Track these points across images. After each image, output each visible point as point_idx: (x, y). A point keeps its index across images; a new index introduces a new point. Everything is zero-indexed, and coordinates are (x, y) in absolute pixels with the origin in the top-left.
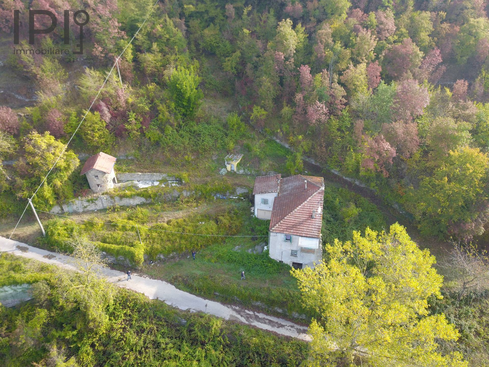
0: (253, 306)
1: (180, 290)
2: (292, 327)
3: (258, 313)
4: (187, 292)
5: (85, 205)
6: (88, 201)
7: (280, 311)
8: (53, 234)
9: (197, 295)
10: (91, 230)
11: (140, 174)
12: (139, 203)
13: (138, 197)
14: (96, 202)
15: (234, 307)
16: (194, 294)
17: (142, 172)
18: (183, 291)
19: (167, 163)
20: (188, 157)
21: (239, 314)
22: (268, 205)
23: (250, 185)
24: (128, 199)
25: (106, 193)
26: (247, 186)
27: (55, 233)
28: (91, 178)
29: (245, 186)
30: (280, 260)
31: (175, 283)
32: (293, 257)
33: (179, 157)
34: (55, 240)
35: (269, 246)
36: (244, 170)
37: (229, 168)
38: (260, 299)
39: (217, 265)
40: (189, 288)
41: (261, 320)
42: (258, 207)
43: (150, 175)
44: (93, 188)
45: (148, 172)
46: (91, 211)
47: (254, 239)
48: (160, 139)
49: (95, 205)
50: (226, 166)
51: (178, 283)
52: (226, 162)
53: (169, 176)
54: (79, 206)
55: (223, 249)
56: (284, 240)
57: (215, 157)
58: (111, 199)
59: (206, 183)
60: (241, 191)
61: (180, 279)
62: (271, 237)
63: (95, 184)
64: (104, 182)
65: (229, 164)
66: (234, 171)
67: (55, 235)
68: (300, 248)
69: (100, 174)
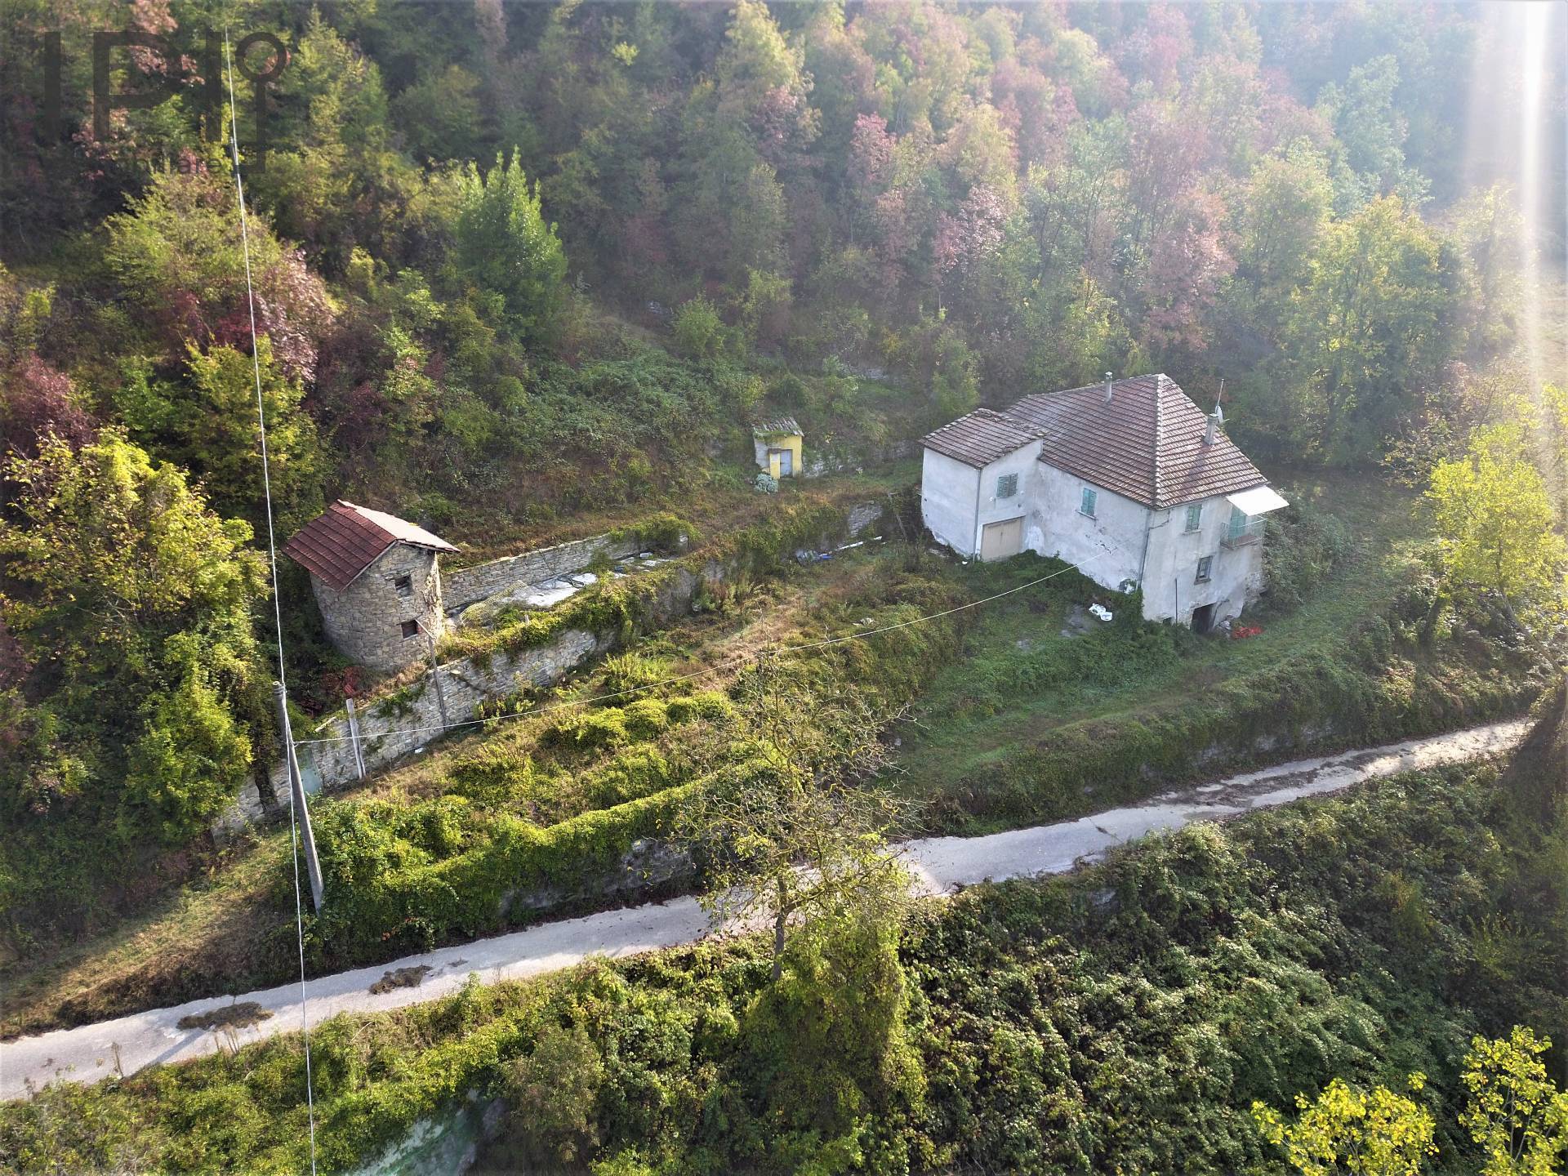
0: (1202, 769)
1: (981, 836)
2: (1329, 765)
3: (1230, 778)
4: (1008, 829)
5: (373, 736)
6: (386, 711)
7: (1266, 743)
8: (365, 866)
9: (1042, 823)
10: (507, 796)
11: (513, 559)
12: (574, 663)
13: (570, 635)
14: (419, 706)
15: (1164, 797)
16: (1033, 825)
17: (515, 552)
18: (993, 833)
19: (575, 504)
20: (641, 464)
21: (1198, 803)
22: (1015, 498)
23: (881, 489)
24: (536, 653)
25: (453, 653)
26: (875, 496)
27: (373, 861)
28: (381, 593)
29: (870, 497)
30: (1166, 616)
31: (949, 826)
32: (1198, 587)
33: (608, 471)
34: (391, 891)
35: (1141, 577)
36: (825, 458)
37: (775, 467)
38: (1218, 731)
39: (1013, 715)
40: (1000, 818)
41: (1256, 788)
42: (986, 518)
43: (548, 556)
44: (379, 652)
45: (538, 546)
46: (397, 759)
47: (1039, 608)
48: (497, 432)
49: (413, 722)
50: (763, 464)
51: (958, 822)
52: (760, 450)
53: (615, 540)
54: (349, 751)
55: (989, 665)
56: (1183, 530)
57: (714, 447)
58: (477, 673)
59: (762, 519)
60: (861, 518)
61: (956, 804)
62: (1153, 533)
63: (392, 626)
64: (428, 604)
65: (776, 451)
66: (790, 476)
67: (380, 869)
68: (1217, 543)
69: (419, 563)
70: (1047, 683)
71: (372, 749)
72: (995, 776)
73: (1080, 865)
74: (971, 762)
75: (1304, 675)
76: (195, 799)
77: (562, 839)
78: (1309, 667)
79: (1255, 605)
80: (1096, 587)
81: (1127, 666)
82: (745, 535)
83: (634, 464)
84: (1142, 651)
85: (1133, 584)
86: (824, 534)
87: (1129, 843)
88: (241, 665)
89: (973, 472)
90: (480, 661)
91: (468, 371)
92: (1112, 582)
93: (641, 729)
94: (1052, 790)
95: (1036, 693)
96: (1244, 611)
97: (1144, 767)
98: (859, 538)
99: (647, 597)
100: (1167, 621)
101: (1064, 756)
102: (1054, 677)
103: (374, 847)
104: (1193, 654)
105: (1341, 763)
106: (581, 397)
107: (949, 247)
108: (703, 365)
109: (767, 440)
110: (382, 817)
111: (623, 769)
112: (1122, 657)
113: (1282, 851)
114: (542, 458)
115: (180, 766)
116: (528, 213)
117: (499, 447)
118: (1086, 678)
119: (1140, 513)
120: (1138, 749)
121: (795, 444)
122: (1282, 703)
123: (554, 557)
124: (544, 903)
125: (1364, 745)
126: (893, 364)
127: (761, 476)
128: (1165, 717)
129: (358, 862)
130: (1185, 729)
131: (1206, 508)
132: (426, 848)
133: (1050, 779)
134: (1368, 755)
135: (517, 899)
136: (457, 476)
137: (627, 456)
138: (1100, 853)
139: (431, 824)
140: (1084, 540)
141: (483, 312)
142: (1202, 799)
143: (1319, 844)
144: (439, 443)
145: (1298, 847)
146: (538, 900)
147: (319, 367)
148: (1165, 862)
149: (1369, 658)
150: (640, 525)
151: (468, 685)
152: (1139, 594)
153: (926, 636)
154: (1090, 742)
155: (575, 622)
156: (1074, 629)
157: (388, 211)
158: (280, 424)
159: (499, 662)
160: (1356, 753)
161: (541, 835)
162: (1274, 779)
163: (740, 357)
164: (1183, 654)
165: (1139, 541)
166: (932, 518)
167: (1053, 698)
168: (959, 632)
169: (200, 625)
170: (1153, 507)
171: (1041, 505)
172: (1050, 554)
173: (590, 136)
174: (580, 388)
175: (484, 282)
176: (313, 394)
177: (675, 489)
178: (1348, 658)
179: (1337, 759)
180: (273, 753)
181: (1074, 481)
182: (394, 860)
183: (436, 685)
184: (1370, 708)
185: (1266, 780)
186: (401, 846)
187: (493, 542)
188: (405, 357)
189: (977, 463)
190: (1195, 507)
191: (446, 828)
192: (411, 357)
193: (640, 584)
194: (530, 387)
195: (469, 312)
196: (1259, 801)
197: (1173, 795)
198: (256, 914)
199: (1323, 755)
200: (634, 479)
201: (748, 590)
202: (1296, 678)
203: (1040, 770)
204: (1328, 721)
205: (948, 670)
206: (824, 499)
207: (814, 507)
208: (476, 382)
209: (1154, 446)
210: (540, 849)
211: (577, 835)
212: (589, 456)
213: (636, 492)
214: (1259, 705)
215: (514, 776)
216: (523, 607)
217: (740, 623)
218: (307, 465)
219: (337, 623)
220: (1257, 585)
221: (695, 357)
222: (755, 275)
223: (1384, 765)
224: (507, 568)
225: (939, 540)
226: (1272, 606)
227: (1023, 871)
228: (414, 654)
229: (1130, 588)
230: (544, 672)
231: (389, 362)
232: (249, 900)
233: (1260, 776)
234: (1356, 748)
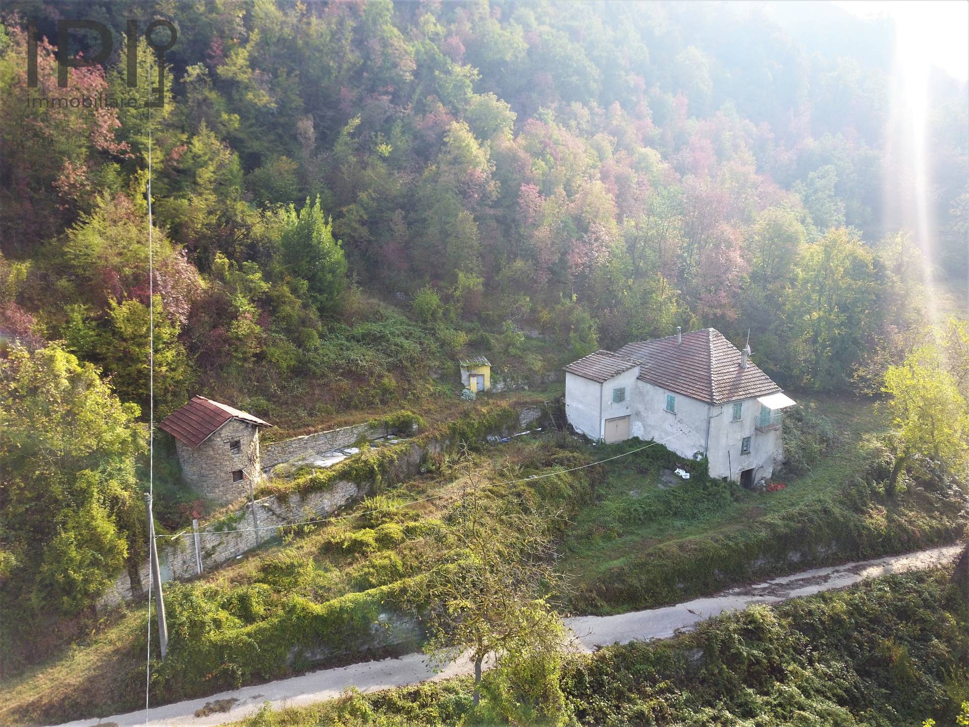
1: (612, 615)
2: (837, 571)
3: (773, 579)
4: (629, 611)
5: (209, 546)
6: (219, 528)
7: (795, 557)
8: (197, 627)
9: (651, 608)
10: (296, 584)
11: (306, 437)
12: (343, 503)
13: (341, 484)
14: (240, 526)
15: (731, 591)
16: (645, 608)
17: (308, 433)
18: (619, 613)
19: (347, 405)
20: (390, 381)
21: (754, 595)
22: (624, 403)
23: (540, 399)
24: (318, 495)
25: (265, 492)
26: (535, 403)
27: (203, 623)
28: (220, 452)
29: (533, 403)
30: (724, 476)
31: (590, 609)
32: (743, 457)
33: (369, 385)
34: (214, 645)
35: (707, 449)
36: (505, 381)
37: (473, 385)
38: (765, 547)
39: (629, 538)
40: (623, 604)
41: (790, 586)
42: (607, 415)
43: (329, 436)
44: (217, 491)
45: (323, 430)
46: (225, 562)
47: (643, 472)
48: (300, 362)
49: (236, 537)
50: (466, 384)
51: (596, 606)
52: (464, 374)
53: (372, 427)
54: (193, 556)
55: (612, 506)
56: (731, 420)
57: (435, 373)
58: (280, 506)
59: (466, 415)
60: (528, 416)
61: (594, 595)
62: (712, 421)
63: (226, 473)
64: (250, 460)
65: (474, 376)
66: (483, 391)
67: (207, 629)
68: (753, 428)
69: (246, 433)
70: (650, 517)
71: (208, 555)
72: (620, 576)
73: (678, 634)
74: (603, 568)
75: (815, 512)
76: (86, 581)
77: (331, 611)
78: (818, 507)
79: (780, 471)
80: (679, 458)
81: (701, 506)
82: (454, 424)
83: (386, 381)
84: (710, 497)
85: (702, 454)
86: (505, 426)
87: (710, 618)
88: (126, 494)
89: (598, 386)
90: (282, 498)
91: (284, 325)
92: (688, 454)
93: (385, 541)
94: (657, 585)
95: (643, 523)
96: (773, 474)
97: (716, 571)
98: (527, 429)
99: (392, 461)
100: (725, 479)
101: (664, 562)
102: (654, 513)
103: (205, 614)
104: (743, 500)
105: (845, 571)
106: (354, 343)
107: (576, 259)
108: (429, 325)
109: (468, 368)
110: (212, 596)
111: (374, 567)
112: (697, 501)
113: (812, 624)
114: (327, 376)
115: (79, 558)
116: (324, 234)
117: (301, 371)
118: (675, 514)
119: (704, 408)
120: (712, 558)
121: (486, 371)
122: (803, 529)
123: (333, 437)
124: (318, 657)
125: (859, 559)
126: (545, 328)
127: (465, 390)
128: (728, 537)
129: (193, 624)
130: (741, 545)
131: (745, 405)
132: (239, 617)
133: (655, 577)
134: (862, 565)
135: (299, 654)
136: (273, 387)
137: (381, 376)
138: (691, 626)
139: (244, 600)
140: (669, 429)
141: (294, 290)
142: (756, 592)
143: (836, 619)
144: (263, 366)
145: (822, 623)
146: (314, 654)
147: (190, 317)
148: (735, 631)
149: (855, 503)
150: (388, 417)
151: (274, 514)
152: (706, 460)
153: (572, 487)
154: (681, 554)
155: (344, 475)
156: (665, 484)
157: (239, 233)
158: (164, 349)
159: (294, 499)
160: (854, 564)
161: (318, 608)
162: (802, 580)
163: (452, 322)
164: (737, 500)
165: (704, 426)
166: (572, 416)
167: (654, 526)
168: (592, 485)
169: (101, 468)
170: (711, 404)
171: (640, 407)
172: (648, 439)
173: (363, 196)
174: (353, 337)
175: (295, 273)
176: (186, 332)
177: (411, 397)
178: (841, 503)
179: (842, 568)
180: (142, 554)
181: (661, 390)
182: (218, 624)
183: (253, 513)
184: (860, 535)
185: (797, 581)
186: (223, 615)
187: (296, 427)
188: (244, 312)
189: (600, 380)
190: (738, 404)
191: (254, 604)
192: (249, 312)
193: (388, 453)
194: (322, 336)
195: (286, 289)
196: (794, 594)
197: (737, 590)
198: (120, 662)
199: (833, 565)
200: (385, 390)
201: (456, 459)
202: (810, 514)
203: (648, 571)
204: (834, 543)
205: (586, 510)
206: (504, 404)
207: (499, 409)
208: (288, 331)
209: (709, 369)
210: (317, 617)
211: (341, 609)
212: (355, 375)
213: (386, 398)
214: (787, 530)
215: (301, 571)
216: (311, 466)
217: (452, 479)
218: (179, 375)
219: (190, 471)
220: (780, 458)
221: (425, 322)
222: (461, 275)
223: (874, 572)
224: (302, 443)
225: (577, 431)
226: (791, 471)
227: (640, 637)
228: (240, 493)
229: (700, 457)
230: (323, 508)
231: (235, 315)
232: (116, 652)
233: (793, 578)
234: (853, 561)
